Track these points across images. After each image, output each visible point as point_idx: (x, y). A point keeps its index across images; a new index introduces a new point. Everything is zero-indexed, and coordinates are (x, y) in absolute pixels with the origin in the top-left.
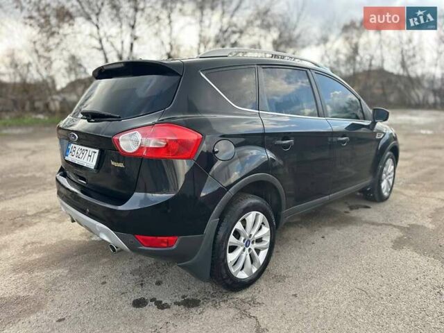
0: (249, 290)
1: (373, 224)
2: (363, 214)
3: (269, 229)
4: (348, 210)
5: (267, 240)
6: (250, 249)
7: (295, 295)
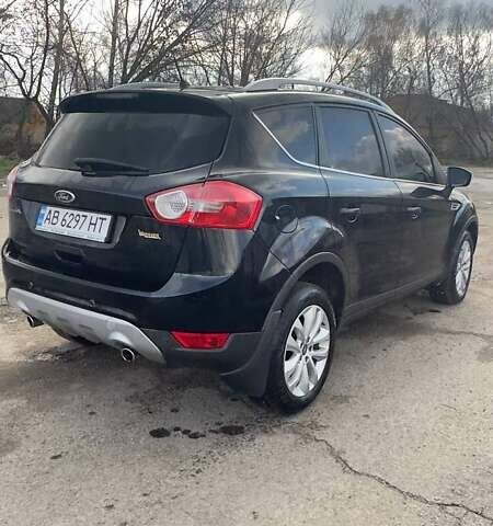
0: (305, 413)
1: (449, 332)
2: (432, 320)
3: (328, 332)
4: (411, 315)
5: (326, 347)
6: (307, 358)
7: (367, 416)
